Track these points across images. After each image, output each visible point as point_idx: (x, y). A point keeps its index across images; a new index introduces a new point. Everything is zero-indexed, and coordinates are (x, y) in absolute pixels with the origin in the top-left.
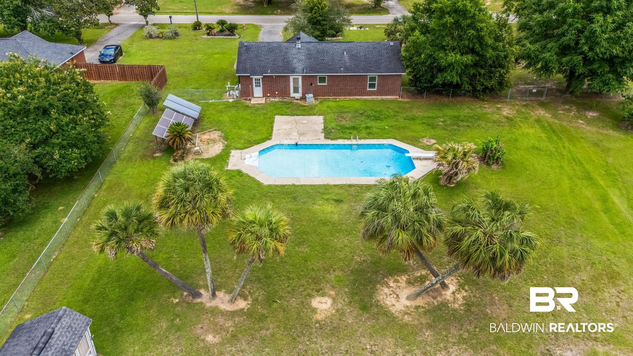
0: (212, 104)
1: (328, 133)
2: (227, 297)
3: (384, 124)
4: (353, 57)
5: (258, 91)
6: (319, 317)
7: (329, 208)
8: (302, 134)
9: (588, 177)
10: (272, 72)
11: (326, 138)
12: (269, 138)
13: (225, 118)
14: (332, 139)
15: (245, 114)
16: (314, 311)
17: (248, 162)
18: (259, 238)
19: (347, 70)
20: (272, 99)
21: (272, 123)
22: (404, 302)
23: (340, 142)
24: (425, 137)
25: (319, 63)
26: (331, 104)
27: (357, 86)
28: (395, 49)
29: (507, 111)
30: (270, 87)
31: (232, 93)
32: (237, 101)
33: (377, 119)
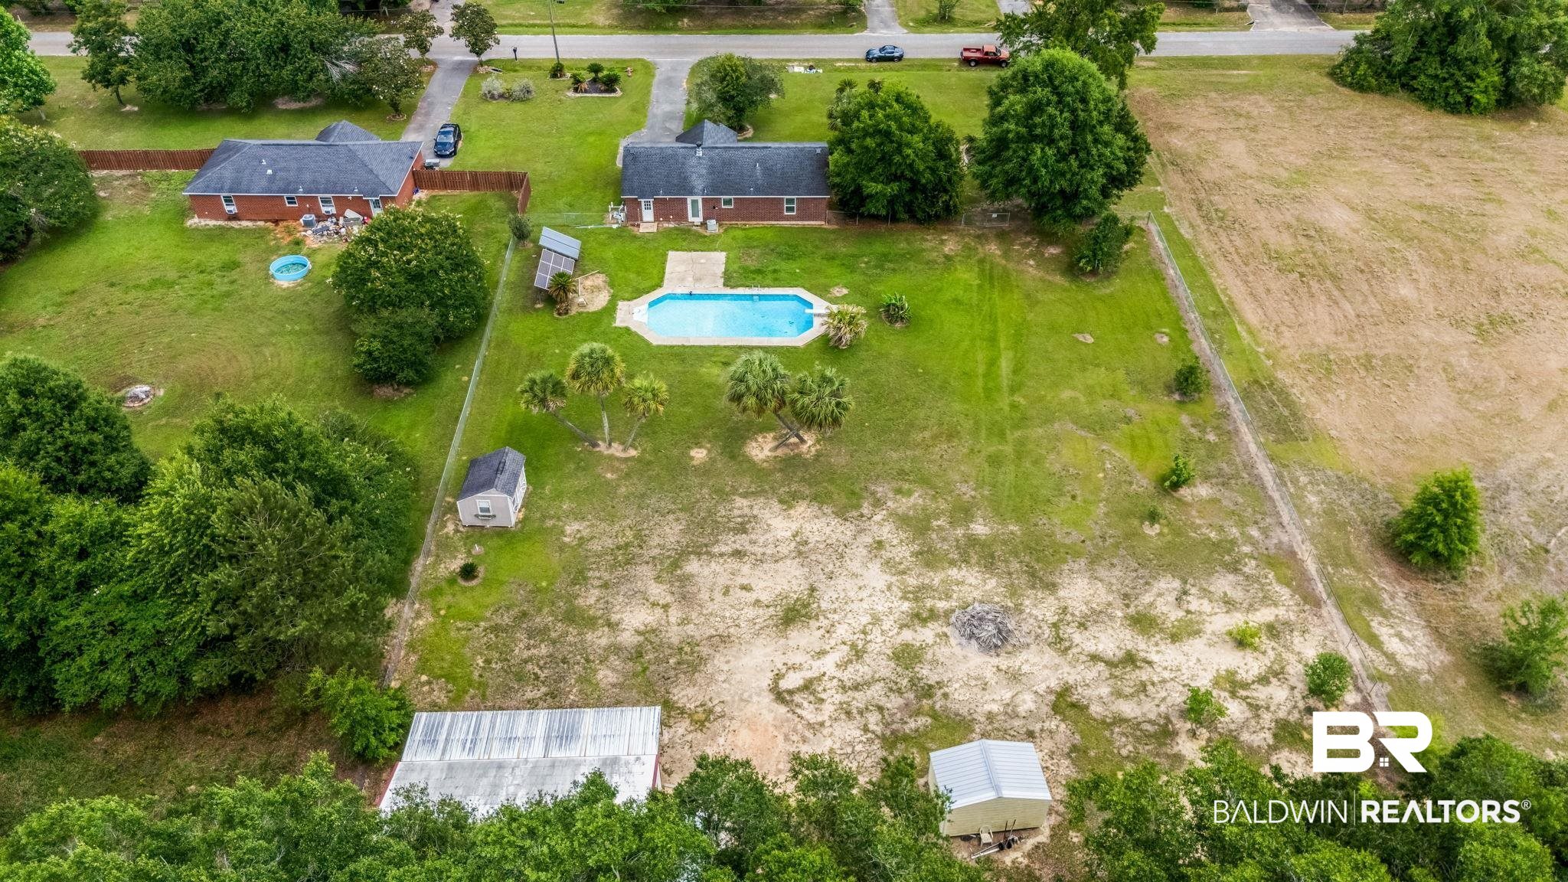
0: (592, 232)
1: (729, 280)
2: (621, 447)
3: (795, 267)
4: (768, 171)
5: (648, 215)
6: (695, 463)
7: (716, 371)
8: (698, 279)
9: (993, 340)
10: (665, 193)
11: (725, 285)
12: (659, 285)
13: (609, 254)
14: (732, 287)
15: (632, 247)
16: (692, 458)
17: (637, 317)
18: (644, 401)
19: (758, 191)
20: (666, 225)
21: (664, 262)
22: (767, 453)
23: (741, 291)
24: (837, 285)
25: (723, 180)
26: (739, 233)
27: (772, 210)
28: (822, 160)
29: (951, 245)
30: (663, 211)
31: (617, 217)
32: (623, 228)
33: (790, 257)
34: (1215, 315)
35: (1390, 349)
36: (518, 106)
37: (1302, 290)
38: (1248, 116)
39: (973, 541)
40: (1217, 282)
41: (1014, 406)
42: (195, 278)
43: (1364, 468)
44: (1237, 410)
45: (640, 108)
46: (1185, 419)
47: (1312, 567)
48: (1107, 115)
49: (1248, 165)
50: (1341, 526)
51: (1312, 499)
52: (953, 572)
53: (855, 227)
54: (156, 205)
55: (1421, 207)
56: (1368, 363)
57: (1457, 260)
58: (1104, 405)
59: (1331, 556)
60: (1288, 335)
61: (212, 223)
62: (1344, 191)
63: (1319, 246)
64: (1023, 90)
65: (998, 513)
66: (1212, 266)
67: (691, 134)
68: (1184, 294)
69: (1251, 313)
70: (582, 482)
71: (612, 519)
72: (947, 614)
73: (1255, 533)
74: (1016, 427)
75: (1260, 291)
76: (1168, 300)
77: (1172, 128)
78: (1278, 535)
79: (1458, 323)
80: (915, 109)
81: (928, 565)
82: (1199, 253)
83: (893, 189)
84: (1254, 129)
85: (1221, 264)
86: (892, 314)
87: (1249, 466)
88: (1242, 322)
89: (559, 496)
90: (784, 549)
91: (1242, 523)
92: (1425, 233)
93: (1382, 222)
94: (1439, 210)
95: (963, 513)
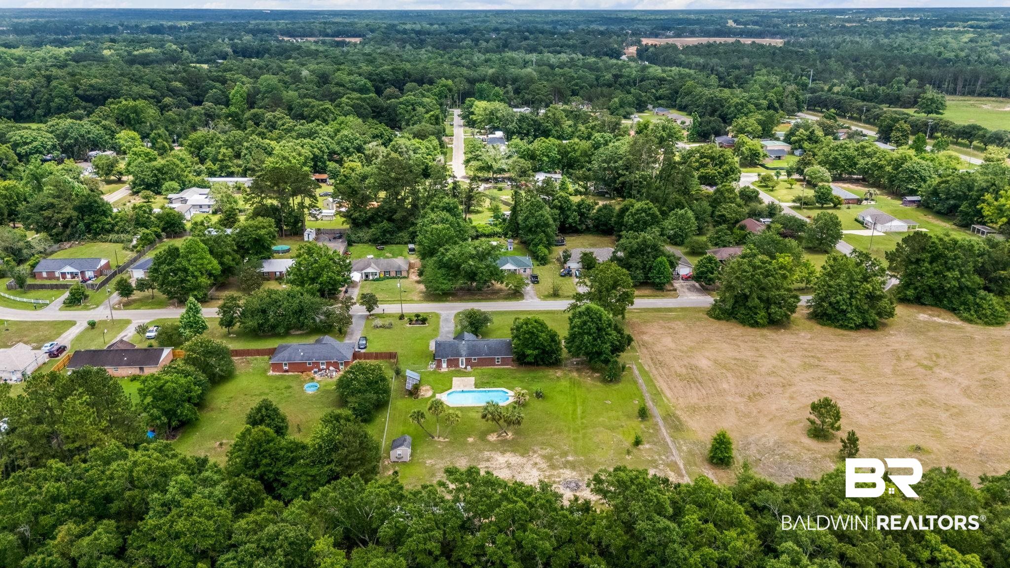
0: (424, 371)
1: (476, 386)
2: (443, 438)
3: (501, 381)
4: (489, 348)
5: (444, 365)
6: (469, 442)
8: (465, 386)
9: (575, 403)
10: (451, 357)
11: (475, 388)
12: (451, 388)
13: (431, 379)
14: (478, 388)
15: (439, 377)
17: (443, 398)
18: (453, 417)
19: (486, 355)
20: (451, 368)
21: (451, 381)
22: (495, 439)
24: (517, 386)
25: (473, 351)
26: (479, 371)
27: (491, 362)
28: (510, 344)
29: (559, 373)
30: (451, 363)
31: (432, 366)
32: (435, 371)
33: (499, 378)
34: (655, 394)
35: (717, 404)
36: (388, 330)
37: (688, 386)
38: (674, 329)
39: (568, 462)
40: (657, 384)
41: (582, 423)
42: (275, 392)
43: (702, 439)
44: (661, 423)
45: (436, 329)
46: (642, 426)
47: (682, 466)
48: (610, 325)
49: (672, 345)
50: (693, 455)
51: (684, 448)
52: (561, 471)
53: (523, 368)
54: (254, 369)
55: (735, 359)
56: (708, 408)
57: (745, 376)
58: (614, 423)
59: (688, 463)
60: (681, 400)
61: (278, 374)
62: (707, 354)
63: (696, 372)
64: (580, 318)
65: (576, 453)
66: (656, 379)
67: (459, 337)
68: (644, 388)
69: (668, 393)
70: (431, 448)
71: (442, 459)
72: (559, 482)
73: (664, 457)
74: (583, 429)
75: (672, 386)
76: (638, 390)
77: (644, 333)
78: (671, 458)
79: (742, 396)
80: (542, 324)
81: (553, 469)
82: (651, 375)
83: (536, 352)
84: (675, 334)
85: (659, 378)
86: (539, 395)
87: (664, 439)
88: (665, 396)
89: (423, 453)
90: (503, 466)
91: (660, 455)
92: (735, 367)
93: (720, 364)
94: (741, 360)
95: (565, 454)
